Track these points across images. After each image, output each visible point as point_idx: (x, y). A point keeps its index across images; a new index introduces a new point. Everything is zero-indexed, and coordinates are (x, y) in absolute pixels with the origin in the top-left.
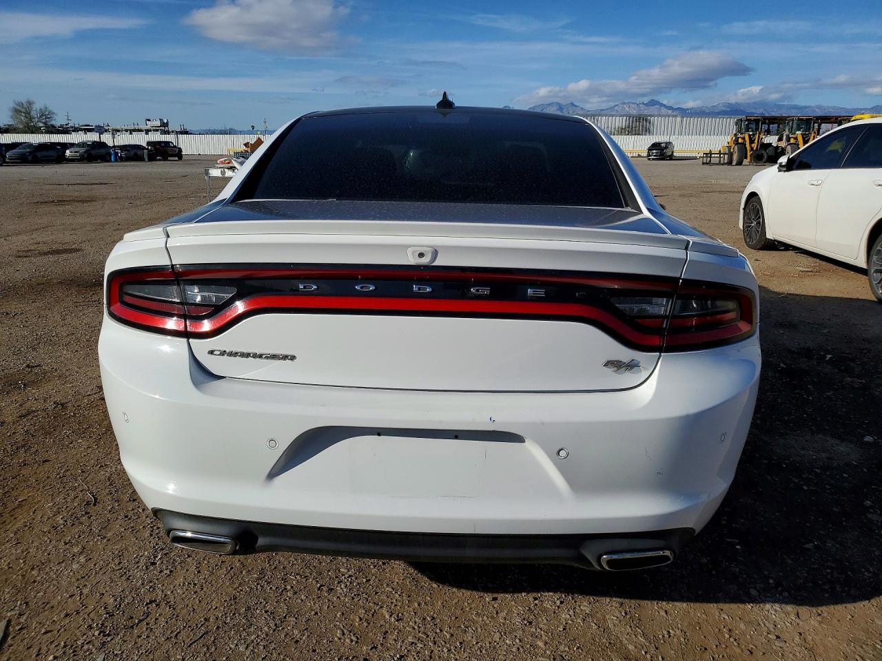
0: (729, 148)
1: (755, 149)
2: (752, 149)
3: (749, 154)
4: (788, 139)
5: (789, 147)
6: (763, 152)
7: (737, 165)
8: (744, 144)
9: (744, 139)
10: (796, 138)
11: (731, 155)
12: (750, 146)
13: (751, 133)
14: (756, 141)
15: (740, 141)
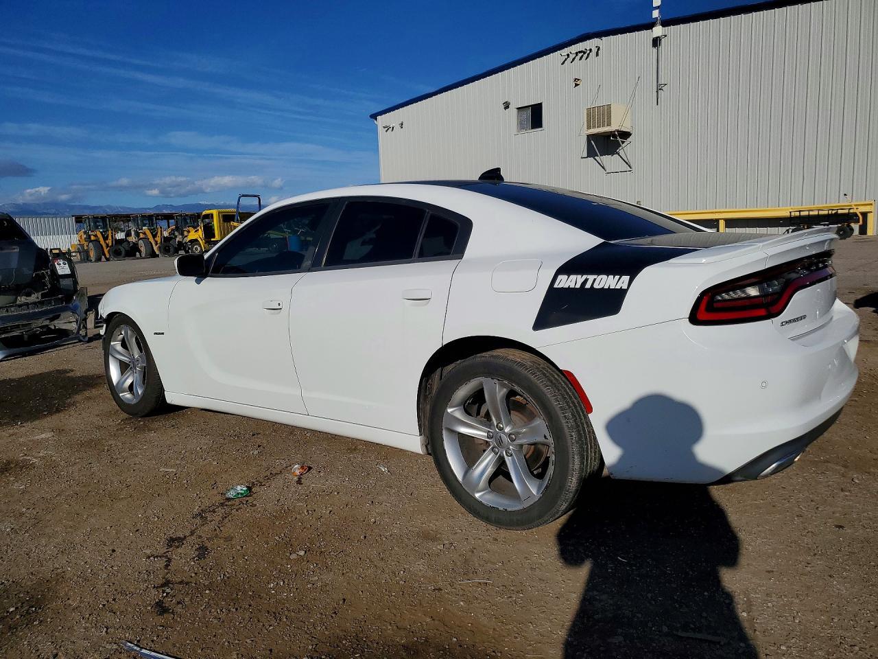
0: (82, 246)
1: (110, 244)
2: (107, 246)
3: (106, 251)
4: (137, 234)
5: (141, 242)
6: (120, 247)
7: (95, 261)
8: (97, 241)
9: (96, 236)
10: (145, 233)
11: (87, 252)
12: (105, 242)
13: (101, 230)
14: (110, 237)
15: (93, 238)
